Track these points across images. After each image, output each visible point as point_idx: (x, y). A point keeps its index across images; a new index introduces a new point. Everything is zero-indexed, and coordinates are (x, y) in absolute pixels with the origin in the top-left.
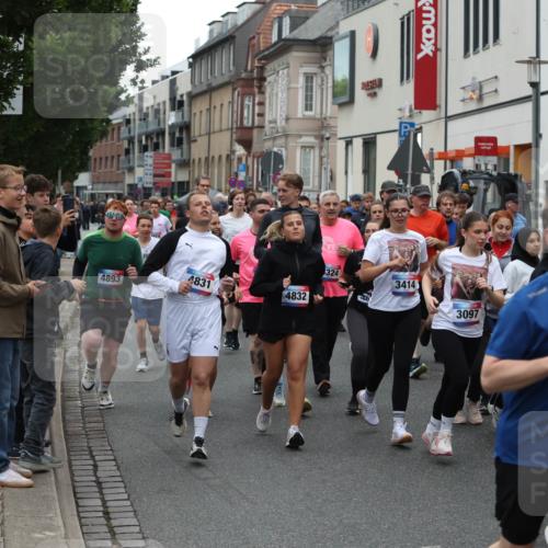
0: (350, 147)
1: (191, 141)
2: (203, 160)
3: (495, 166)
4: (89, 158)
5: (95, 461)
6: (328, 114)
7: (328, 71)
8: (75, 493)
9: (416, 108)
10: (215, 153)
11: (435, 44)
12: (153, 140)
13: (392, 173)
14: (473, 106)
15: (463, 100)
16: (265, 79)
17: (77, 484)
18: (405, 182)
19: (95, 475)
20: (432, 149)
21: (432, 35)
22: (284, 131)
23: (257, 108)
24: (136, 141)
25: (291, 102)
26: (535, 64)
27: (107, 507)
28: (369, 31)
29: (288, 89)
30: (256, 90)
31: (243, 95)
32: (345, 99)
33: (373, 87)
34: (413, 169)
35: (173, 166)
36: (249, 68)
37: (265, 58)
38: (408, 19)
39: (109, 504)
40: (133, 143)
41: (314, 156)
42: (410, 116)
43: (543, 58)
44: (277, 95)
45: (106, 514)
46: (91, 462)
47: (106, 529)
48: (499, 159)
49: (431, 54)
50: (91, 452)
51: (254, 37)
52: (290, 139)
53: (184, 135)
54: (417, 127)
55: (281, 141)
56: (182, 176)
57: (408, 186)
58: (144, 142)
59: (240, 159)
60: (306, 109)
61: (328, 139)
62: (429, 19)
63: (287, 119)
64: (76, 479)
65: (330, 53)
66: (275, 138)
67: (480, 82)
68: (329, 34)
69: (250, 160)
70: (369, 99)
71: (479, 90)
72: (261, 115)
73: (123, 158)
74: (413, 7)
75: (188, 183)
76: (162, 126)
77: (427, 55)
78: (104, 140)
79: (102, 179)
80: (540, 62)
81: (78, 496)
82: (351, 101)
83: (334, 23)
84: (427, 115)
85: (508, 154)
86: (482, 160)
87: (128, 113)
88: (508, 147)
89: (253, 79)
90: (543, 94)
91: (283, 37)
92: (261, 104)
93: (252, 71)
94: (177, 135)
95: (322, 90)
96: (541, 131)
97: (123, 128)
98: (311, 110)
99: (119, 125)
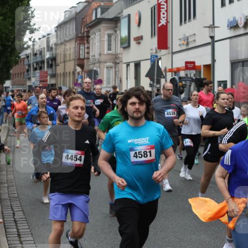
0: (128, 67)
1: (56, 66)
2: (62, 74)
3: (195, 75)
4: (10, 74)
5: (14, 212)
6: (119, 52)
7: (118, 32)
8: (5, 226)
9: (158, 48)
10: (67, 70)
11: (167, 20)
12: (40, 65)
13: (148, 78)
14: (184, 47)
15: (180, 45)
16: (89, 37)
17: (6, 222)
18: (154, 82)
19: (14, 218)
20: (166, 67)
21: (165, 16)
22: (99, 60)
23: (86, 50)
24: (32, 66)
25: (101, 47)
26: (212, 28)
27: (19, 232)
28: (136, 14)
29: (100, 41)
30: (86, 42)
31: (80, 44)
32: (126, 45)
33: (139, 39)
34: (157, 77)
35: (49, 77)
36: (82, 32)
37: (89, 27)
38: (154, 8)
39: (20, 231)
40: (30, 67)
41: (112, 71)
42: (156, 52)
43: (216, 25)
44: (95, 43)
45: (19, 235)
46: (12, 212)
47: (19, 242)
48: (196, 71)
49: (165, 24)
50: (12, 207)
51: (84, 18)
52: (101, 64)
53: (53, 63)
54: (159, 57)
55: (97, 65)
56: (53, 81)
57: (155, 84)
58: (35, 66)
59: (79, 73)
60: (108, 50)
61: (118, 63)
62: (164, 8)
63: (100, 55)
64: (5, 219)
65: (119, 24)
66: (94, 64)
67: (187, 37)
68: (119, 16)
69: (83, 73)
70: (137, 45)
71: (187, 40)
72: (88, 53)
73: (26, 73)
74: (156, 3)
75: (55, 84)
76: (43, 59)
77: (163, 25)
78: (17, 65)
79: (16, 83)
80: (214, 27)
81: (6, 227)
82: (129, 46)
83: (120, 11)
84: (164, 52)
85: (200, 69)
86: (188, 72)
87: (28, 53)
88: (200, 66)
89: (84, 37)
90: (216, 41)
91: (98, 17)
92: (88, 48)
93: (84, 33)
94: (50, 62)
95: (116, 41)
96: (216, 59)
97: (26, 60)
98: (111, 50)
99: (24, 59)
